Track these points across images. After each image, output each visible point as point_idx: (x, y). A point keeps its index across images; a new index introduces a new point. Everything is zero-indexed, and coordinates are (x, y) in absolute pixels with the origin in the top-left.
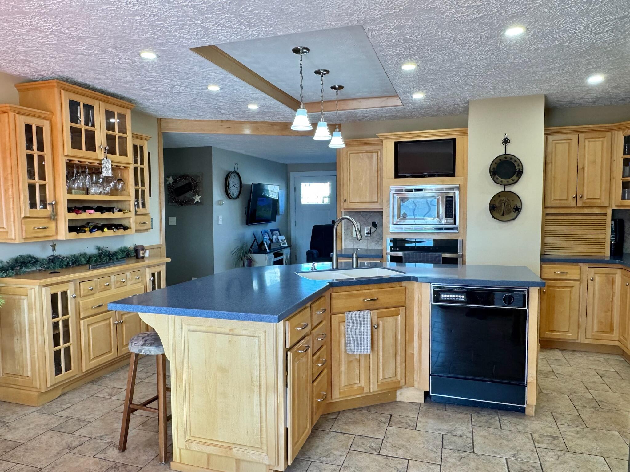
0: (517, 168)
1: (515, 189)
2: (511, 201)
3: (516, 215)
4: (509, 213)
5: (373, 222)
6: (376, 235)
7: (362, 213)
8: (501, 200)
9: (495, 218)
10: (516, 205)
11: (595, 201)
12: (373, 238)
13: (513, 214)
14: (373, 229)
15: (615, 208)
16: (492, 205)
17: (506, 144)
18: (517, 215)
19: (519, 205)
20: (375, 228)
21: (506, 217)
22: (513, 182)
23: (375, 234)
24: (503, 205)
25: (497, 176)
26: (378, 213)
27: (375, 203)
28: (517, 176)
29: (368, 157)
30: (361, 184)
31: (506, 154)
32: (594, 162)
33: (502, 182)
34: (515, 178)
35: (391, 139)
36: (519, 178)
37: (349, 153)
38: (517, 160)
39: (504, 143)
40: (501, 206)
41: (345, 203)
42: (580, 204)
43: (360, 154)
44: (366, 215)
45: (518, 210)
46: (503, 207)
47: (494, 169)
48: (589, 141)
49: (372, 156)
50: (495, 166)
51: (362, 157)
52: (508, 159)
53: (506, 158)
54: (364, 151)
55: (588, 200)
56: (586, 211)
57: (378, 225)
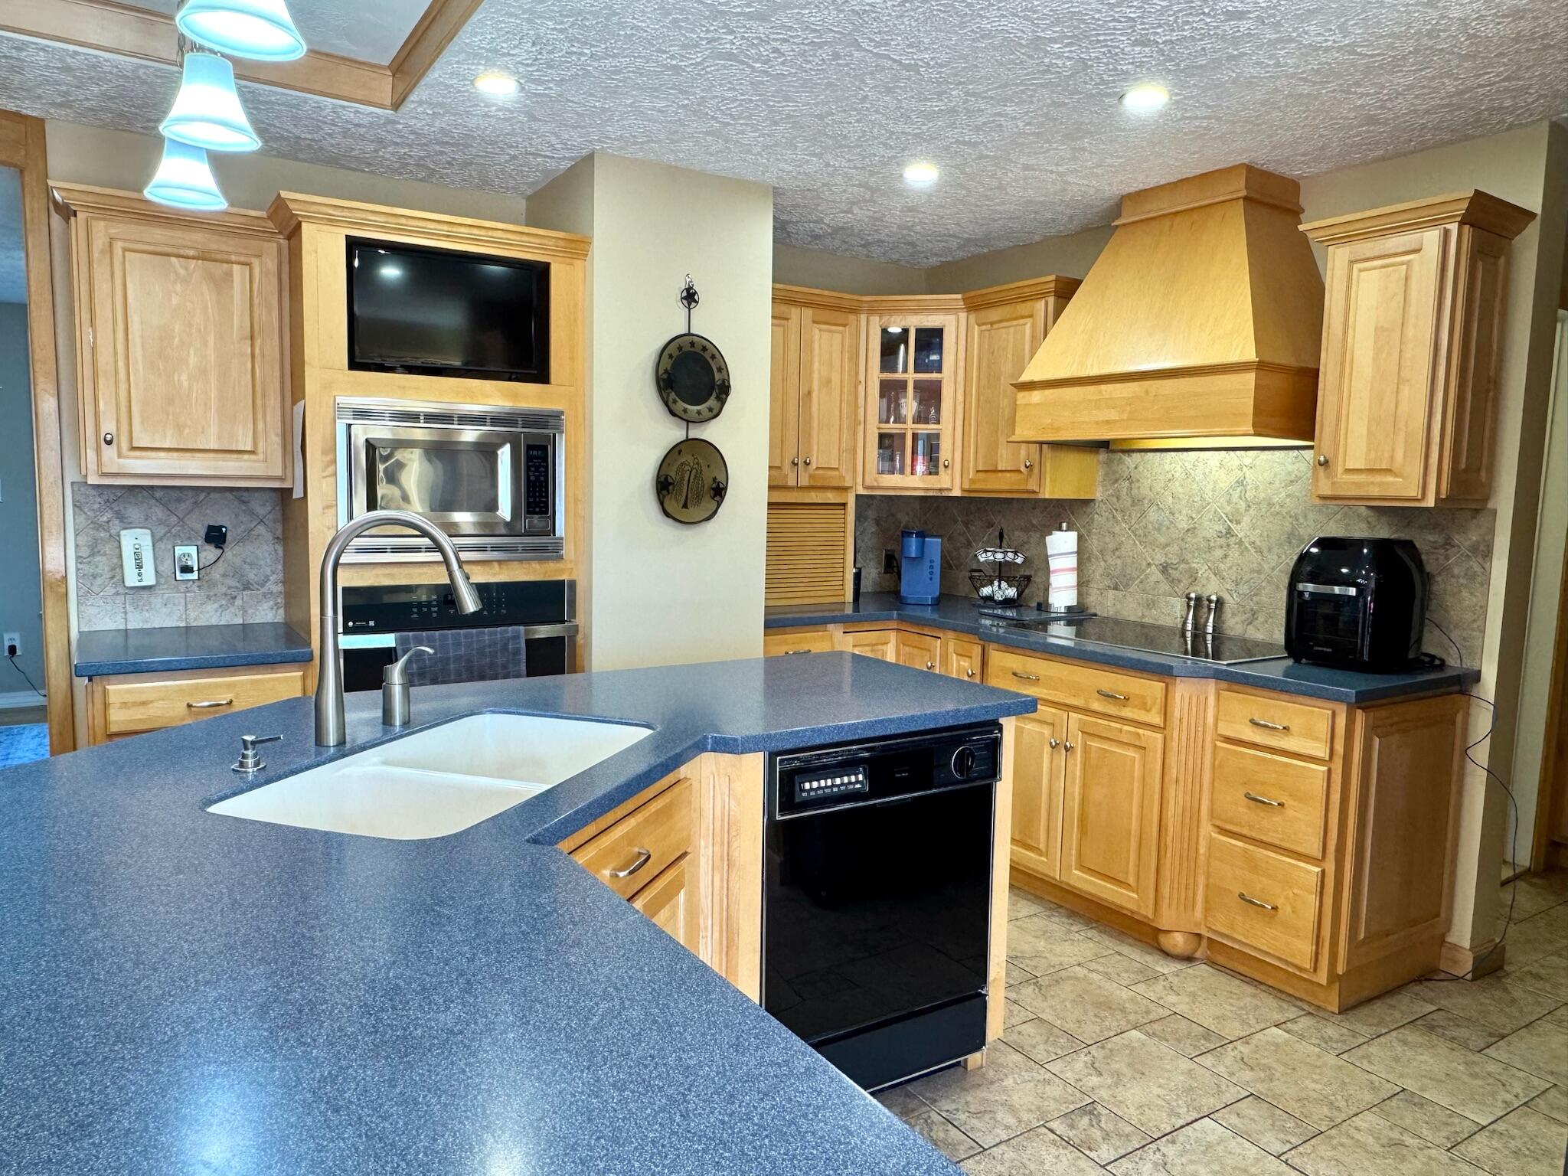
0: (717, 376)
1: (711, 432)
2: (705, 469)
3: (716, 504)
4: (699, 499)
5: (211, 528)
6: (224, 576)
7: (158, 494)
8: (682, 464)
9: (667, 514)
10: (715, 479)
11: (830, 473)
12: (212, 585)
13: (708, 505)
14: (211, 553)
15: (861, 491)
16: (662, 479)
17: (689, 305)
18: (719, 506)
19: (721, 478)
20: (217, 547)
21: (694, 513)
22: (711, 415)
23: (216, 574)
24: (686, 479)
25: (673, 395)
26: (228, 494)
27: (246, 457)
28: (718, 398)
29: (210, 277)
30: (184, 378)
31: (689, 334)
32: (829, 381)
33: (685, 411)
34: (712, 402)
35: (332, 222)
36: (723, 403)
37: (118, 246)
38: (717, 355)
39: (685, 302)
40: (682, 479)
41: (109, 452)
42: (804, 481)
43: (173, 259)
44: (179, 500)
45: (719, 492)
46: (685, 483)
47: (666, 371)
48: (820, 330)
49: (229, 275)
50: (667, 364)
51: (182, 272)
52: (698, 349)
53: (692, 344)
54: (191, 253)
55: (820, 472)
56: (814, 497)
57: (229, 538)
